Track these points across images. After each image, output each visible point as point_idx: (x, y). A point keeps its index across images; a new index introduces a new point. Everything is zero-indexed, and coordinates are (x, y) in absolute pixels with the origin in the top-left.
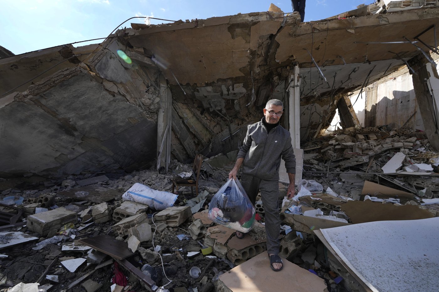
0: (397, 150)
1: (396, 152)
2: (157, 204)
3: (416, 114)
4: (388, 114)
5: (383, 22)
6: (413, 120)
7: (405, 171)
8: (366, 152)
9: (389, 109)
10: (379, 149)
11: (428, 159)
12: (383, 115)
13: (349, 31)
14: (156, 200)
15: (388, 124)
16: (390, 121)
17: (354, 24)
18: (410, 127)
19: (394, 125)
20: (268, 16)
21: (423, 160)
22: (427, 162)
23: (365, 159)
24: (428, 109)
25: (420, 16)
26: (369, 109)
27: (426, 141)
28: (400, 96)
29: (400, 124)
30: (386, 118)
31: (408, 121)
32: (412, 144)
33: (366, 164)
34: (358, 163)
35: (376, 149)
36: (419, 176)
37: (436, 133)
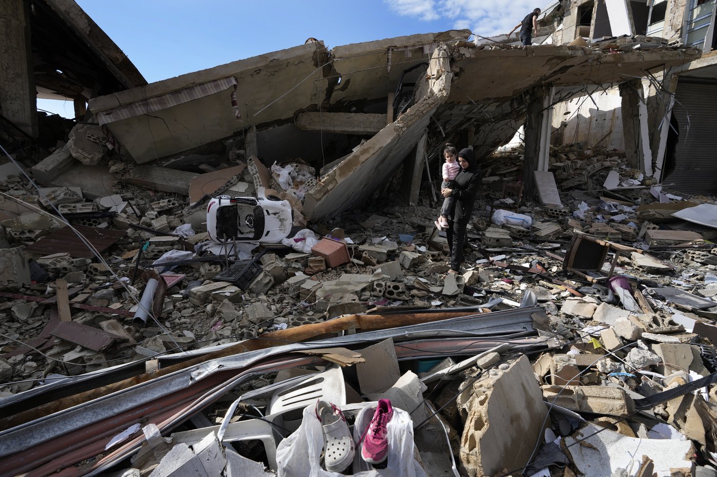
0: (608, 169)
1: (609, 171)
3: (611, 134)
4: (580, 131)
5: (641, 60)
6: (607, 139)
7: (622, 186)
8: (578, 172)
9: (581, 126)
10: (591, 168)
11: (634, 176)
12: (573, 132)
13: (619, 64)
14: (525, 221)
15: (579, 142)
16: (581, 139)
17: (623, 59)
18: (604, 146)
19: (586, 143)
21: (630, 176)
22: (633, 177)
23: (584, 179)
24: (632, 131)
25: (662, 57)
26: (556, 125)
27: (625, 159)
28: (598, 115)
29: (593, 143)
30: (577, 136)
31: (602, 140)
32: (616, 163)
33: (586, 184)
34: (580, 183)
35: (589, 168)
36: (633, 190)
37: (636, 152)
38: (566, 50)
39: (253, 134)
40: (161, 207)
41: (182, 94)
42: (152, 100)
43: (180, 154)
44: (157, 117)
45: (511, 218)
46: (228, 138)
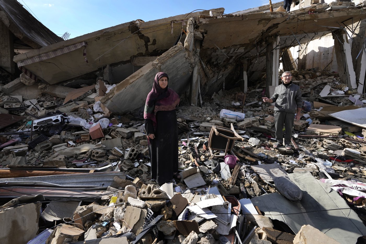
0: (325, 84)
1: (325, 85)
2: (239, 118)
3: (332, 62)
4: (314, 61)
5: (331, 17)
6: (330, 65)
7: (331, 95)
8: (307, 86)
9: (315, 58)
10: (315, 84)
11: (341, 88)
12: (311, 62)
13: (315, 20)
14: (238, 116)
15: (314, 67)
16: (315, 66)
17: (317, 17)
18: (328, 70)
19: (318, 68)
20: (281, 15)
21: (339, 89)
22: (341, 89)
23: (309, 90)
24: (341, 60)
26: (301, 57)
27: (339, 78)
28: (324, 51)
29: (322, 68)
30: (313, 64)
31: (327, 66)
32: (332, 80)
33: (310, 93)
34: (306, 93)
35: (313, 84)
36: (338, 97)
37: (345, 73)
38: (269, 14)
39: (107, 69)
40: (48, 106)
41: (58, 51)
42: (42, 55)
43: (72, 79)
44: (50, 63)
45: (229, 114)
46: (96, 71)
